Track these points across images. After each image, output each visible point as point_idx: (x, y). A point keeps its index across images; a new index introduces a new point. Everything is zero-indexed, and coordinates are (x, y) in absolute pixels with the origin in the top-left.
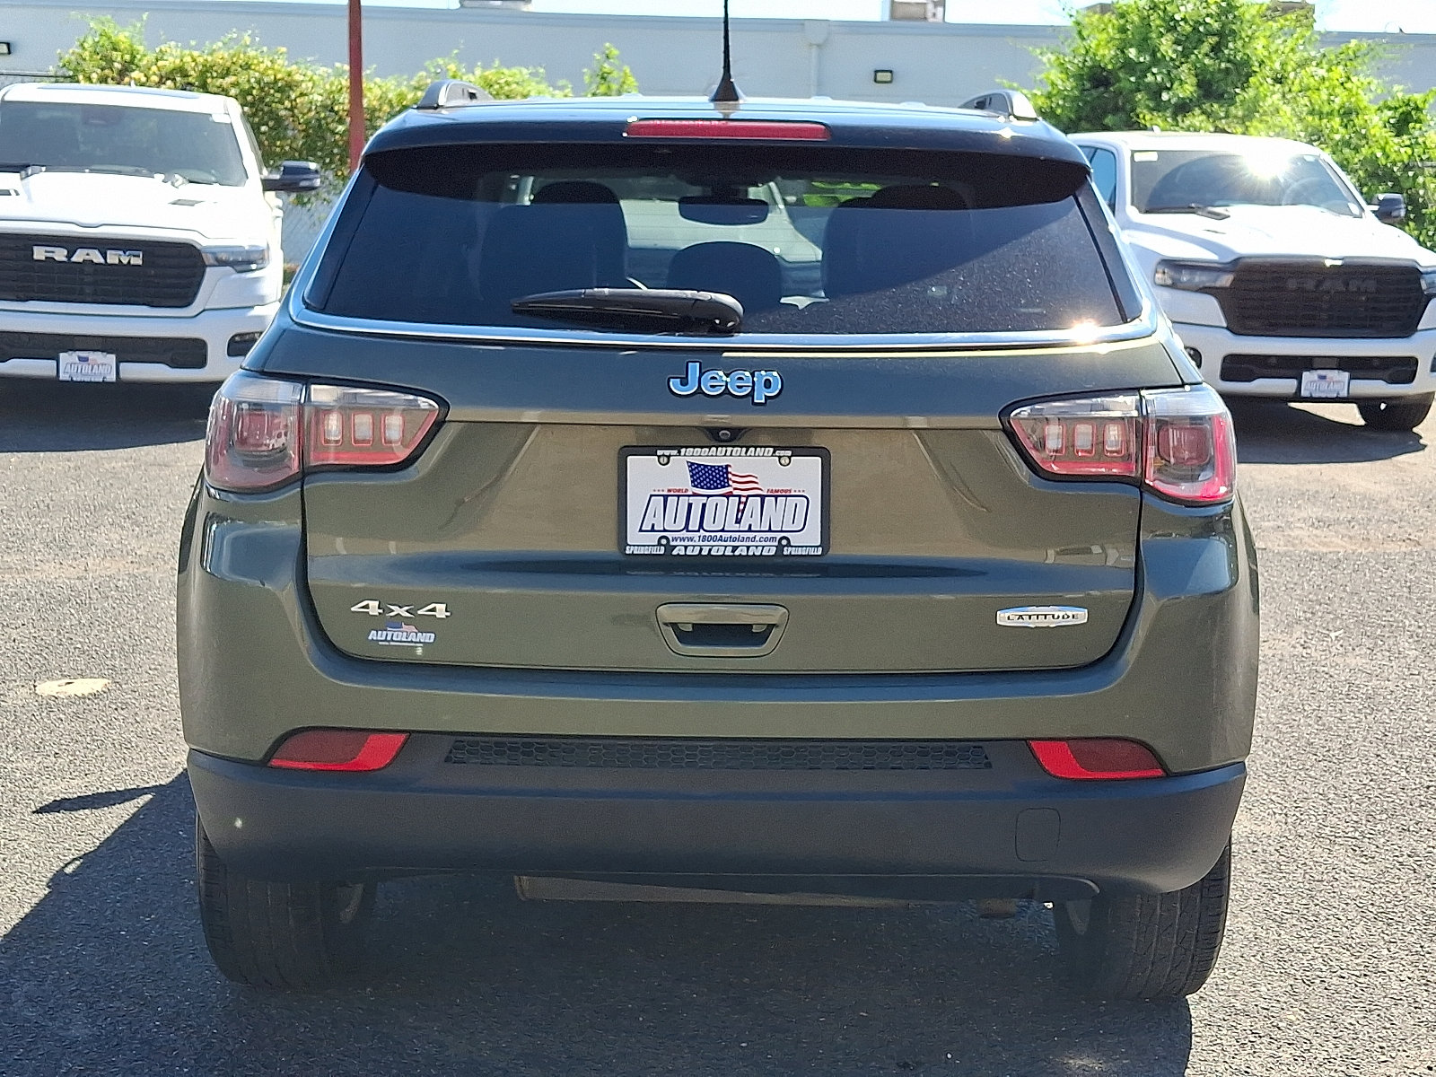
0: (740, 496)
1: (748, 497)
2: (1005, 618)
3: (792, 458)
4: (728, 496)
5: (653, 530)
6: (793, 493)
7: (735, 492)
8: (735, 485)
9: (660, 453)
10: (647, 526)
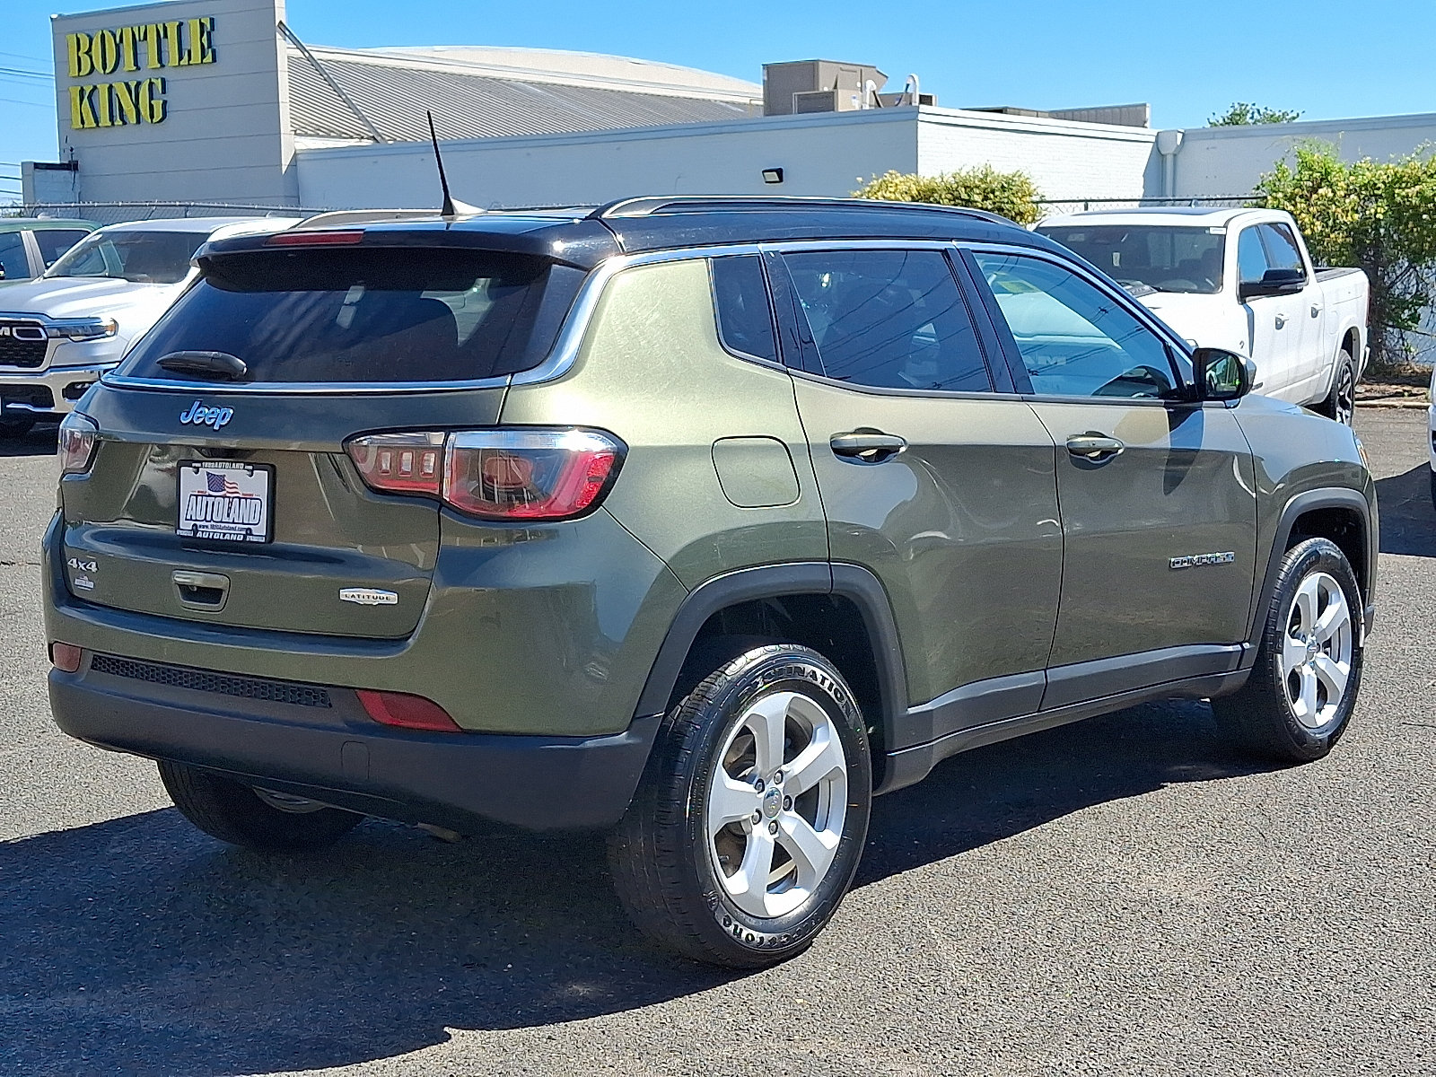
0: (229, 497)
1: (234, 498)
2: (346, 594)
3: (255, 472)
4: (224, 497)
5: (191, 519)
6: (254, 497)
7: (228, 495)
8: (228, 490)
9: (194, 465)
10: (189, 517)
